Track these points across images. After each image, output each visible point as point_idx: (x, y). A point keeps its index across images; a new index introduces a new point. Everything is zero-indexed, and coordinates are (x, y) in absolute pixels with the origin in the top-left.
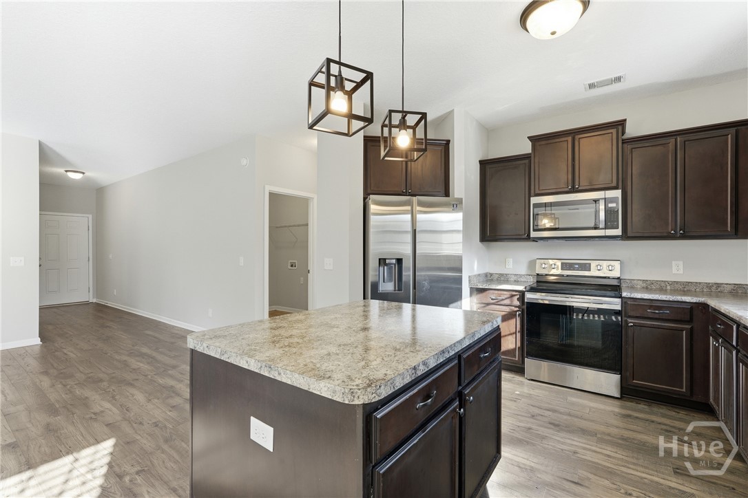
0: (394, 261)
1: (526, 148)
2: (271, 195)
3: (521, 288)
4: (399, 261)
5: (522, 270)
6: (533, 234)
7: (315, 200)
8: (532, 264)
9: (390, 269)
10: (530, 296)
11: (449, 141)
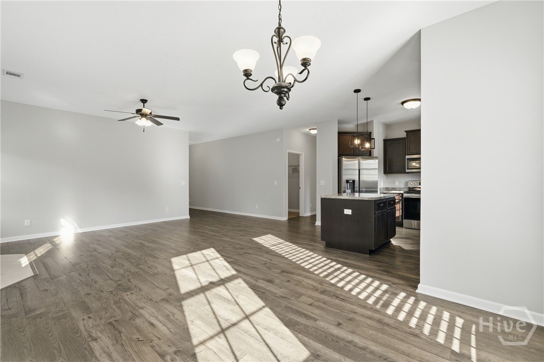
0: (352, 181)
1: (404, 135)
2: (289, 153)
3: (402, 192)
4: (354, 181)
5: (402, 186)
6: (407, 171)
7: (303, 155)
8: (407, 183)
9: (350, 184)
10: (405, 195)
11: (371, 133)
